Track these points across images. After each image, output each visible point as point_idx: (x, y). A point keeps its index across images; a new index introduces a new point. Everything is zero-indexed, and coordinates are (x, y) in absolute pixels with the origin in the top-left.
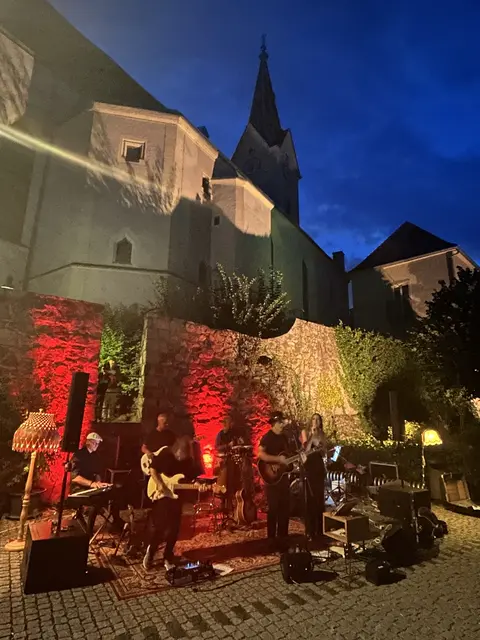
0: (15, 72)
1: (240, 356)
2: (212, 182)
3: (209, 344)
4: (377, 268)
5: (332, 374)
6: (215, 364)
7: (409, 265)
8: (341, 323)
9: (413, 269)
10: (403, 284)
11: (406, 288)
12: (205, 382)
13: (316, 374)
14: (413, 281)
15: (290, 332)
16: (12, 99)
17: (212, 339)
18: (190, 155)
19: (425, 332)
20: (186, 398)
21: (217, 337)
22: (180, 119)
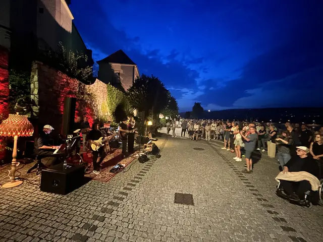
1: (79, 91)
3: (68, 84)
4: (110, 63)
5: (106, 102)
6: (71, 93)
7: (121, 66)
8: (109, 83)
9: (122, 68)
10: (118, 72)
11: (119, 74)
13: (101, 100)
14: (122, 72)
15: (94, 84)
17: (69, 81)
19: (134, 92)
20: (60, 107)
21: (71, 81)
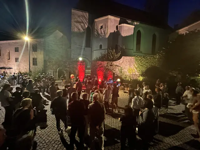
0: (86, 18)
2: (119, 26)
4: (177, 31)
6: (102, 67)
12: (100, 70)
13: (127, 67)
15: (121, 59)
16: (86, 23)
17: (102, 63)
18: (112, 22)
22: (109, 16)
